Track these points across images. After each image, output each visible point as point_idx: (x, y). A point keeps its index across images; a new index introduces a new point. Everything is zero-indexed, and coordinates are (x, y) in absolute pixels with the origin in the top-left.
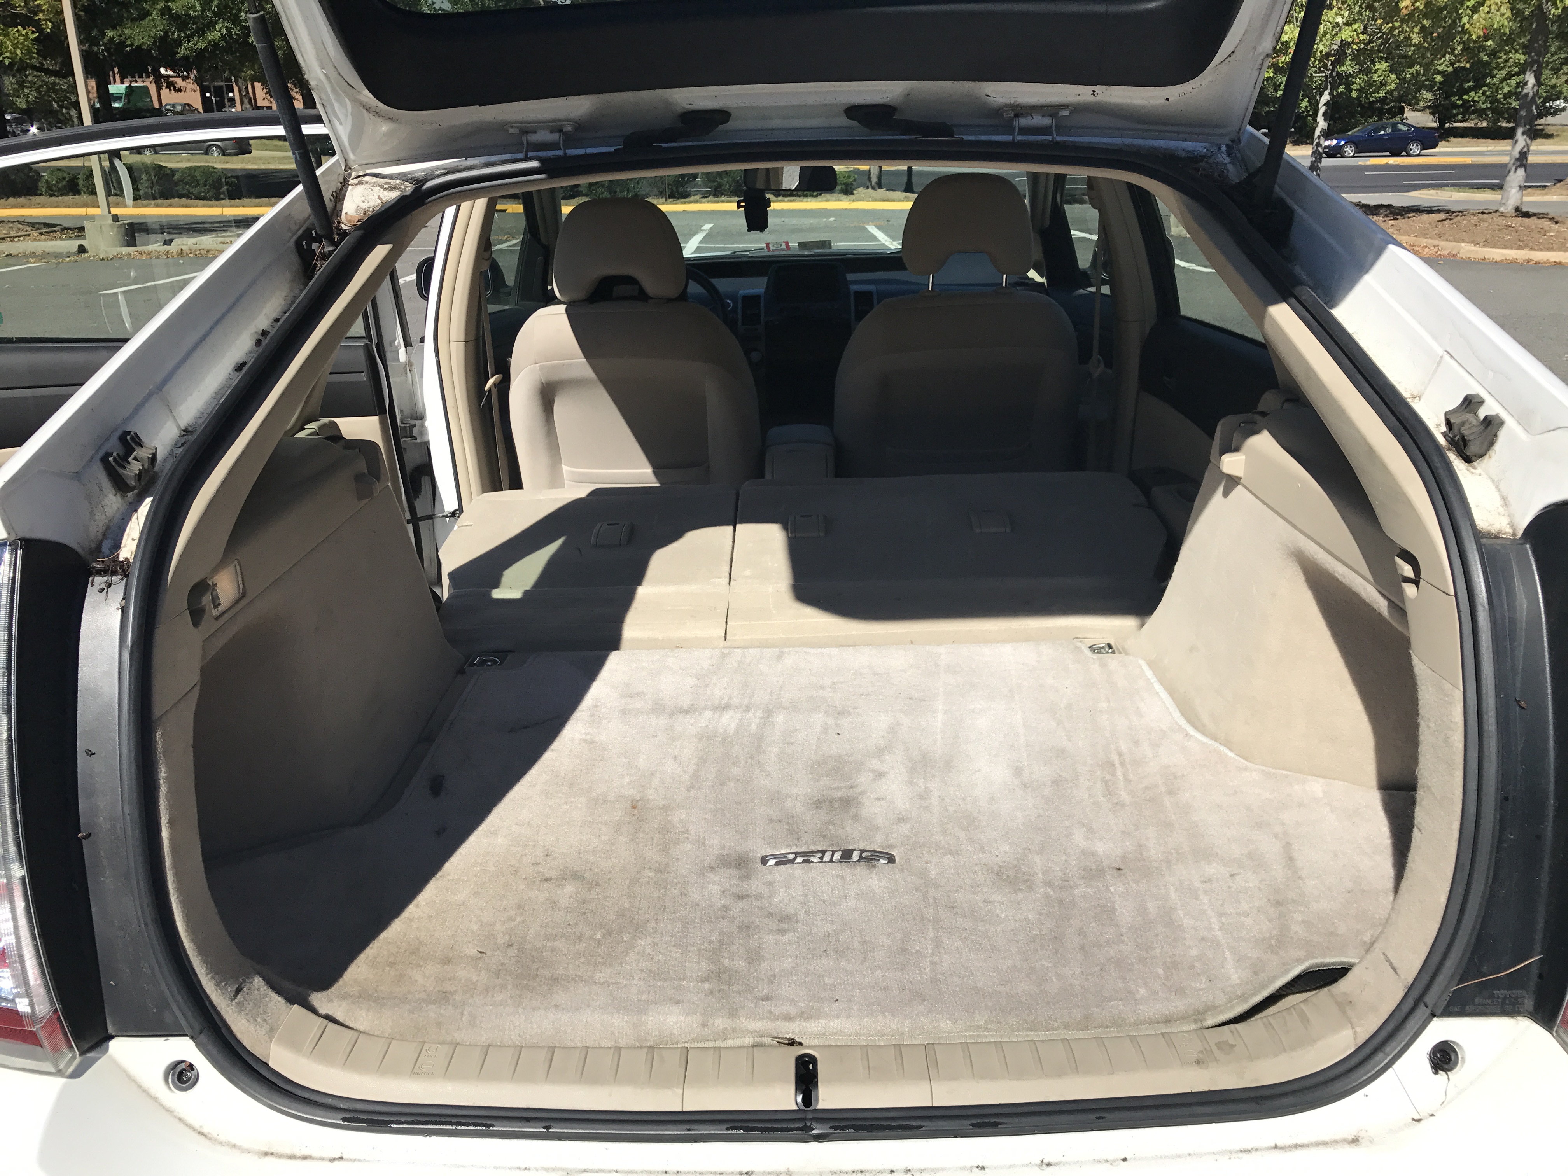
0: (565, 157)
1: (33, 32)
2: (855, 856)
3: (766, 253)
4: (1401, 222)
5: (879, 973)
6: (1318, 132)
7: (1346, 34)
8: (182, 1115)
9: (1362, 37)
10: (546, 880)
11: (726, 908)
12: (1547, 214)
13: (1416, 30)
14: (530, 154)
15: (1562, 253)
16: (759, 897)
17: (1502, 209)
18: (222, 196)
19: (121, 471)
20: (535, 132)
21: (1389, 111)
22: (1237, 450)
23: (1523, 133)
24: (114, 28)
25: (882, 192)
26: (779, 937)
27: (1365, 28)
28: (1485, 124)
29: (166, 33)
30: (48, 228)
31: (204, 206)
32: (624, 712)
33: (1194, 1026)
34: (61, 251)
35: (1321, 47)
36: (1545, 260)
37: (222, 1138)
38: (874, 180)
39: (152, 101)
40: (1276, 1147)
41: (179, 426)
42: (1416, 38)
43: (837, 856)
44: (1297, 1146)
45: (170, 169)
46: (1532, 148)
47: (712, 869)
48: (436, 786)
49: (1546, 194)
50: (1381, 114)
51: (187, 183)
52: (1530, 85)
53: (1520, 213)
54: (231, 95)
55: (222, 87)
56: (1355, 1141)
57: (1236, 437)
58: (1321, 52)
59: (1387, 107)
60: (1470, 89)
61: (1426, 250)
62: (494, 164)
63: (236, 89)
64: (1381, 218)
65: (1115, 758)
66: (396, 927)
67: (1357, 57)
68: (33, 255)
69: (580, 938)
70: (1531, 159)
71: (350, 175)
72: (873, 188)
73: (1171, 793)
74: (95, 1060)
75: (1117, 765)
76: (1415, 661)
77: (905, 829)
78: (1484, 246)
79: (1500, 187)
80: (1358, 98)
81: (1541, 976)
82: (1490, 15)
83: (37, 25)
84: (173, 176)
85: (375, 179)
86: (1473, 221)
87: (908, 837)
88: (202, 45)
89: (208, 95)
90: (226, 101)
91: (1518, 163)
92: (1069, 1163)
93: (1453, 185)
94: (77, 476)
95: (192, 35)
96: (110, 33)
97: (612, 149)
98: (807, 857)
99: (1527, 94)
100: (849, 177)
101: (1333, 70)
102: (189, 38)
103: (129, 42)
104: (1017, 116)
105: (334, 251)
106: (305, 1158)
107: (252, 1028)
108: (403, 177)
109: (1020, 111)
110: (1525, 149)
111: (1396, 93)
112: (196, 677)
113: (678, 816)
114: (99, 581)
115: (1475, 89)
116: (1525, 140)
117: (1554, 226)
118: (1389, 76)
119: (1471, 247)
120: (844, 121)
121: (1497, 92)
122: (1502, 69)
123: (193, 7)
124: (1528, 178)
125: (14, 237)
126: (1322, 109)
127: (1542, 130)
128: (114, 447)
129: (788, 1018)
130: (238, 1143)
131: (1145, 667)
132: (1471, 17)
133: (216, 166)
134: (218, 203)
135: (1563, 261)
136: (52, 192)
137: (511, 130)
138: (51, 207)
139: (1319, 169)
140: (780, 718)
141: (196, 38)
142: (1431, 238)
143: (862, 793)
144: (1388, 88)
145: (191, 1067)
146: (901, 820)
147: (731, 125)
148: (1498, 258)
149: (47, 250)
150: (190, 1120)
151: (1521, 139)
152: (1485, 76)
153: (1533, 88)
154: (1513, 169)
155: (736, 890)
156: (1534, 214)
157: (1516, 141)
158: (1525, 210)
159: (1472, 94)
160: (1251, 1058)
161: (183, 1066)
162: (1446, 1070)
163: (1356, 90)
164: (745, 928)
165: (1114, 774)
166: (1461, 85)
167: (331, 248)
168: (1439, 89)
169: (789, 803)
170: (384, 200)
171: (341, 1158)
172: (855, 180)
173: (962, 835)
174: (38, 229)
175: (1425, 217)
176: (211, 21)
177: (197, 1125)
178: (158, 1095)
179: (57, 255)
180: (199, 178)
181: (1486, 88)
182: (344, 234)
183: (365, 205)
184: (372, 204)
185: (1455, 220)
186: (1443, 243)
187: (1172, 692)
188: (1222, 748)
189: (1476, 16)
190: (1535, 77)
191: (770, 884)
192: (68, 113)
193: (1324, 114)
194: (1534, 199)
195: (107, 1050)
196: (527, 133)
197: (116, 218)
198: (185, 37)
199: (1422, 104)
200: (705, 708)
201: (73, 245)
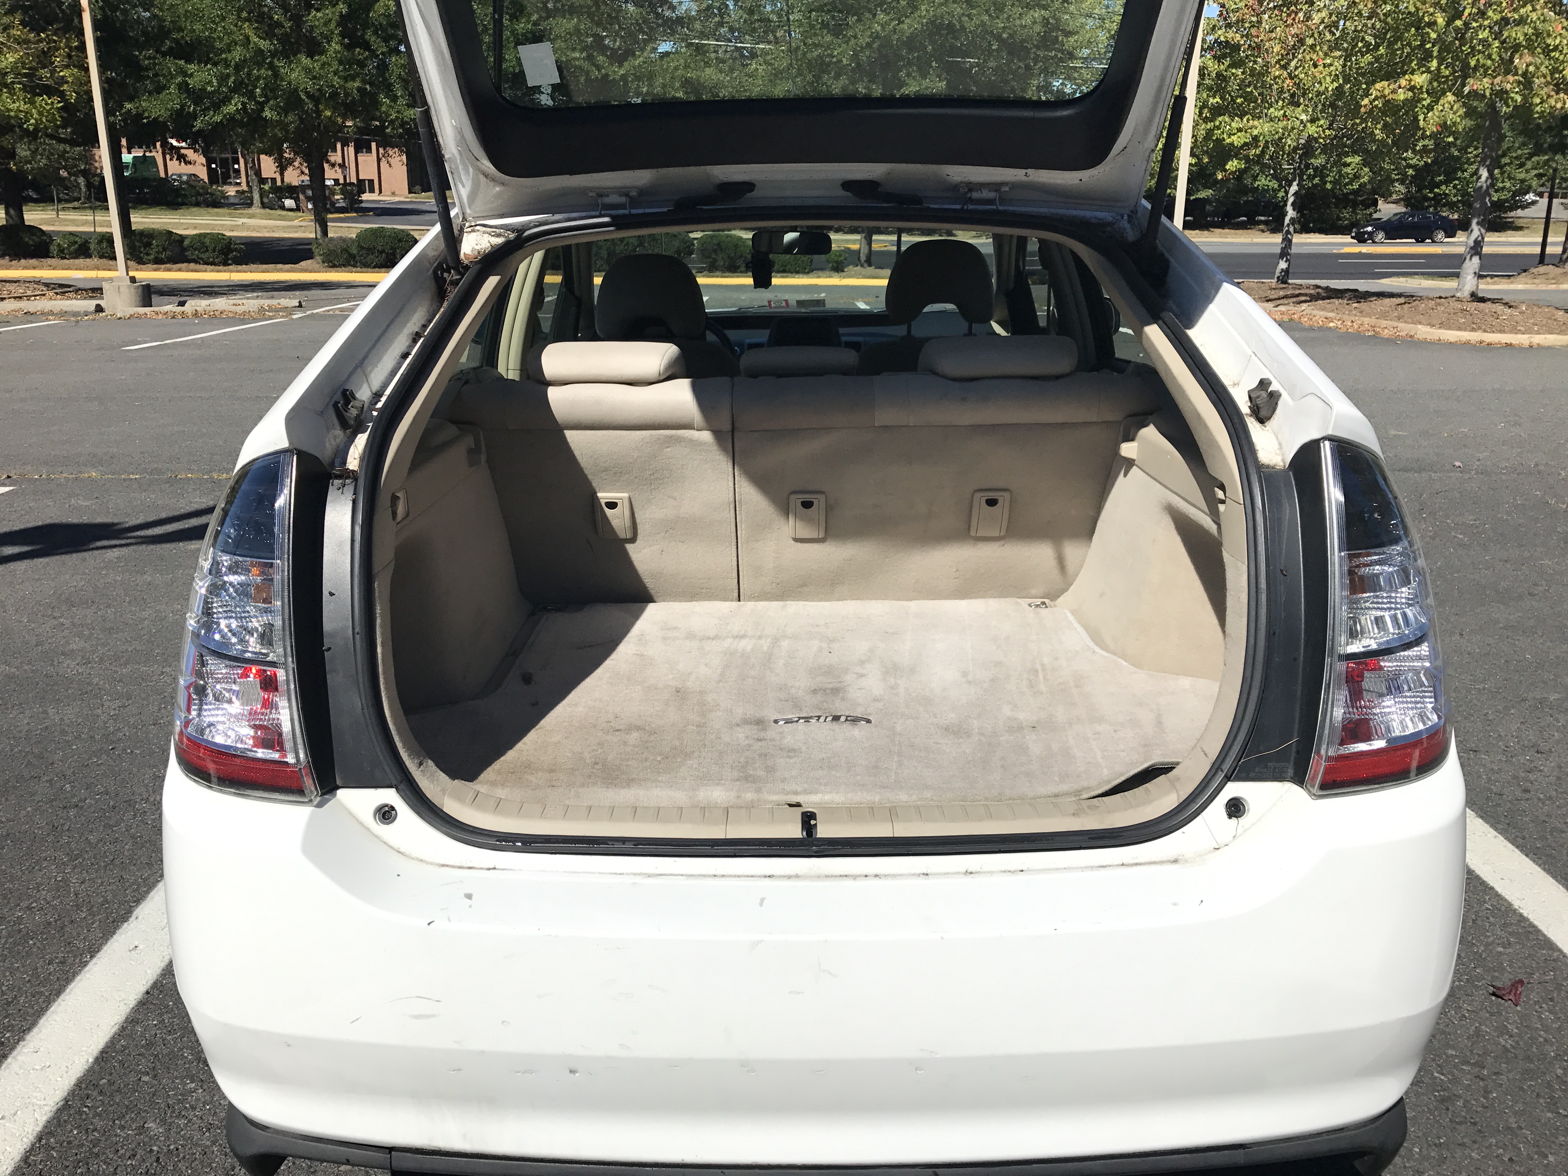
0: (631, 215)
1: (59, 102)
2: (843, 719)
3: (768, 310)
4: (1363, 306)
5: (859, 778)
6: (1287, 220)
7: (1312, 129)
8: (386, 841)
9: (1327, 132)
10: (618, 730)
11: (749, 745)
12: (1501, 299)
13: (1379, 126)
14: (603, 212)
15: (1514, 335)
16: (773, 740)
17: (1458, 295)
18: (230, 262)
19: (345, 413)
20: (608, 196)
21: (1363, 202)
22: (1133, 440)
23: (1478, 223)
24: (131, 99)
25: (871, 270)
26: (788, 760)
27: (1331, 125)
28: (1456, 217)
29: (183, 106)
30: (63, 288)
31: (212, 271)
32: (664, 639)
33: (1074, 799)
34: (78, 310)
35: (1289, 142)
36: (1497, 341)
37: (414, 855)
38: (863, 258)
39: (158, 171)
40: (1123, 865)
41: (371, 391)
42: (1379, 134)
43: (830, 718)
44: (1136, 864)
45: (180, 235)
46: (1486, 239)
47: (738, 725)
48: (527, 679)
49: (1512, 283)
50: (1355, 205)
51: (196, 249)
52: (1483, 178)
53: (1476, 297)
54: (236, 166)
55: (227, 159)
56: (1175, 861)
57: (1132, 431)
58: (1289, 146)
59: (1360, 198)
60: (1441, 183)
61: (1386, 331)
62: (575, 219)
63: (242, 161)
64: (1345, 301)
65: (1039, 667)
66: (511, 755)
67: (1325, 149)
68: (51, 313)
69: (646, 760)
70: (1486, 250)
71: (464, 225)
72: (862, 266)
73: (1077, 686)
74: (329, 800)
75: (1040, 671)
76: (1225, 554)
77: (880, 705)
78: (1440, 328)
79: (1457, 275)
80: (1332, 190)
81: (1298, 752)
82: (1443, 113)
83: (62, 94)
84: (183, 242)
85: (484, 229)
86: (1430, 305)
87: (881, 710)
88: (218, 118)
89: (214, 166)
90: (231, 172)
91: (1473, 252)
92: (985, 872)
93: (1423, 274)
94: (321, 414)
95: (208, 109)
96: (128, 106)
97: (666, 210)
98: (807, 719)
99: (1481, 187)
100: (840, 256)
101: (1301, 163)
102: (205, 111)
103: (146, 114)
104: (970, 190)
105: (461, 279)
106: (470, 868)
107: (432, 786)
108: (505, 227)
109: (971, 187)
110: (1480, 238)
111: (1369, 187)
112: (393, 555)
113: (709, 698)
114: (337, 482)
115: (1446, 182)
116: (1480, 230)
117: (1508, 311)
118: (1362, 169)
119: (1428, 329)
120: (841, 192)
121: (1468, 186)
122: (1472, 164)
123: (210, 83)
124: (1482, 267)
125: (31, 296)
126: (1291, 200)
127: (1513, 222)
128: (338, 397)
129: (796, 793)
130: (424, 858)
131: (1069, 615)
132: (1426, 115)
133: (224, 233)
134: (226, 268)
135: (1514, 342)
136: (63, 254)
137: (591, 194)
138: (63, 269)
139: (1289, 254)
140: (785, 644)
141: (212, 113)
142: (1391, 320)
143: (849, 685)
144: (1362, 181)
145: (393, 808)
146: (876, 700)
147: (755, 194)
148: (1452, 340)
149: (65, 309)
150: (391, 843)
151: (1476, 230)
152: (1455, 172)
153: (1486, 181)
154: (1468, 257)
155: (756, 737)
156: (1489, 300)
157: (1472, 231)
158: (1480, 295)
159: (1443, 187)
160: (1109, 812)
161: (387, 809)
162: (1237, 817)
163: (1330, 182)
164: (764, 755)
165: (1037, 676)
166: (1433, 178)
167: (458, 277)
168: (1411, 183)
169: (793, 691)
170: (493, 243)
171: (495, 868)
172: (846, 259)
173: (921, 709)
174: (54, 289)
175: (1387, 301)
176: (226, 97)
177: (396, 846)
178: (370, 827)
179: (76, 314)
180: (208, 244)
181: (1457, 182)
182: (467, 268)
183: (478, 247)
184: (483, 246)
185: (1414, 304)
186: (1401, 325)
187: (1086, 627)
188: (1119, 660)
189: (1430, 114)
190: (1488, 171)
191: (781, 733)
192: (76, 180)
193: (1293, 204)
194: (1489, 287)
195: (335, 795)
196: (601, 196)
197: (133, 280)
198: (200, 111)
199: (1394, 197)
200: (727, 637)
201: (91, 305)
